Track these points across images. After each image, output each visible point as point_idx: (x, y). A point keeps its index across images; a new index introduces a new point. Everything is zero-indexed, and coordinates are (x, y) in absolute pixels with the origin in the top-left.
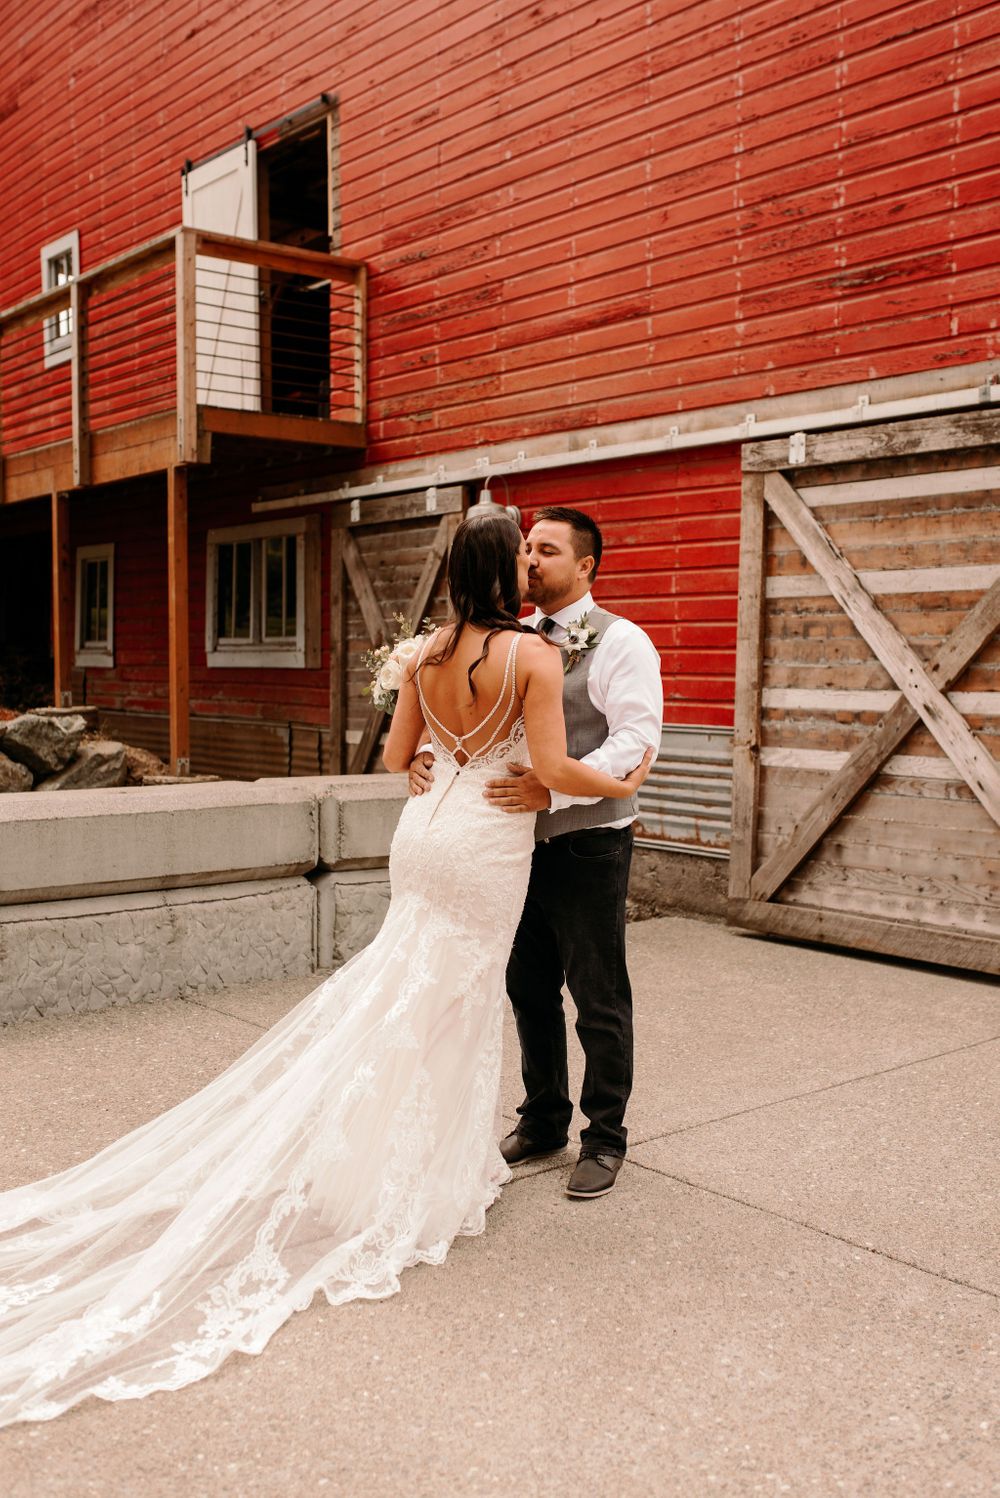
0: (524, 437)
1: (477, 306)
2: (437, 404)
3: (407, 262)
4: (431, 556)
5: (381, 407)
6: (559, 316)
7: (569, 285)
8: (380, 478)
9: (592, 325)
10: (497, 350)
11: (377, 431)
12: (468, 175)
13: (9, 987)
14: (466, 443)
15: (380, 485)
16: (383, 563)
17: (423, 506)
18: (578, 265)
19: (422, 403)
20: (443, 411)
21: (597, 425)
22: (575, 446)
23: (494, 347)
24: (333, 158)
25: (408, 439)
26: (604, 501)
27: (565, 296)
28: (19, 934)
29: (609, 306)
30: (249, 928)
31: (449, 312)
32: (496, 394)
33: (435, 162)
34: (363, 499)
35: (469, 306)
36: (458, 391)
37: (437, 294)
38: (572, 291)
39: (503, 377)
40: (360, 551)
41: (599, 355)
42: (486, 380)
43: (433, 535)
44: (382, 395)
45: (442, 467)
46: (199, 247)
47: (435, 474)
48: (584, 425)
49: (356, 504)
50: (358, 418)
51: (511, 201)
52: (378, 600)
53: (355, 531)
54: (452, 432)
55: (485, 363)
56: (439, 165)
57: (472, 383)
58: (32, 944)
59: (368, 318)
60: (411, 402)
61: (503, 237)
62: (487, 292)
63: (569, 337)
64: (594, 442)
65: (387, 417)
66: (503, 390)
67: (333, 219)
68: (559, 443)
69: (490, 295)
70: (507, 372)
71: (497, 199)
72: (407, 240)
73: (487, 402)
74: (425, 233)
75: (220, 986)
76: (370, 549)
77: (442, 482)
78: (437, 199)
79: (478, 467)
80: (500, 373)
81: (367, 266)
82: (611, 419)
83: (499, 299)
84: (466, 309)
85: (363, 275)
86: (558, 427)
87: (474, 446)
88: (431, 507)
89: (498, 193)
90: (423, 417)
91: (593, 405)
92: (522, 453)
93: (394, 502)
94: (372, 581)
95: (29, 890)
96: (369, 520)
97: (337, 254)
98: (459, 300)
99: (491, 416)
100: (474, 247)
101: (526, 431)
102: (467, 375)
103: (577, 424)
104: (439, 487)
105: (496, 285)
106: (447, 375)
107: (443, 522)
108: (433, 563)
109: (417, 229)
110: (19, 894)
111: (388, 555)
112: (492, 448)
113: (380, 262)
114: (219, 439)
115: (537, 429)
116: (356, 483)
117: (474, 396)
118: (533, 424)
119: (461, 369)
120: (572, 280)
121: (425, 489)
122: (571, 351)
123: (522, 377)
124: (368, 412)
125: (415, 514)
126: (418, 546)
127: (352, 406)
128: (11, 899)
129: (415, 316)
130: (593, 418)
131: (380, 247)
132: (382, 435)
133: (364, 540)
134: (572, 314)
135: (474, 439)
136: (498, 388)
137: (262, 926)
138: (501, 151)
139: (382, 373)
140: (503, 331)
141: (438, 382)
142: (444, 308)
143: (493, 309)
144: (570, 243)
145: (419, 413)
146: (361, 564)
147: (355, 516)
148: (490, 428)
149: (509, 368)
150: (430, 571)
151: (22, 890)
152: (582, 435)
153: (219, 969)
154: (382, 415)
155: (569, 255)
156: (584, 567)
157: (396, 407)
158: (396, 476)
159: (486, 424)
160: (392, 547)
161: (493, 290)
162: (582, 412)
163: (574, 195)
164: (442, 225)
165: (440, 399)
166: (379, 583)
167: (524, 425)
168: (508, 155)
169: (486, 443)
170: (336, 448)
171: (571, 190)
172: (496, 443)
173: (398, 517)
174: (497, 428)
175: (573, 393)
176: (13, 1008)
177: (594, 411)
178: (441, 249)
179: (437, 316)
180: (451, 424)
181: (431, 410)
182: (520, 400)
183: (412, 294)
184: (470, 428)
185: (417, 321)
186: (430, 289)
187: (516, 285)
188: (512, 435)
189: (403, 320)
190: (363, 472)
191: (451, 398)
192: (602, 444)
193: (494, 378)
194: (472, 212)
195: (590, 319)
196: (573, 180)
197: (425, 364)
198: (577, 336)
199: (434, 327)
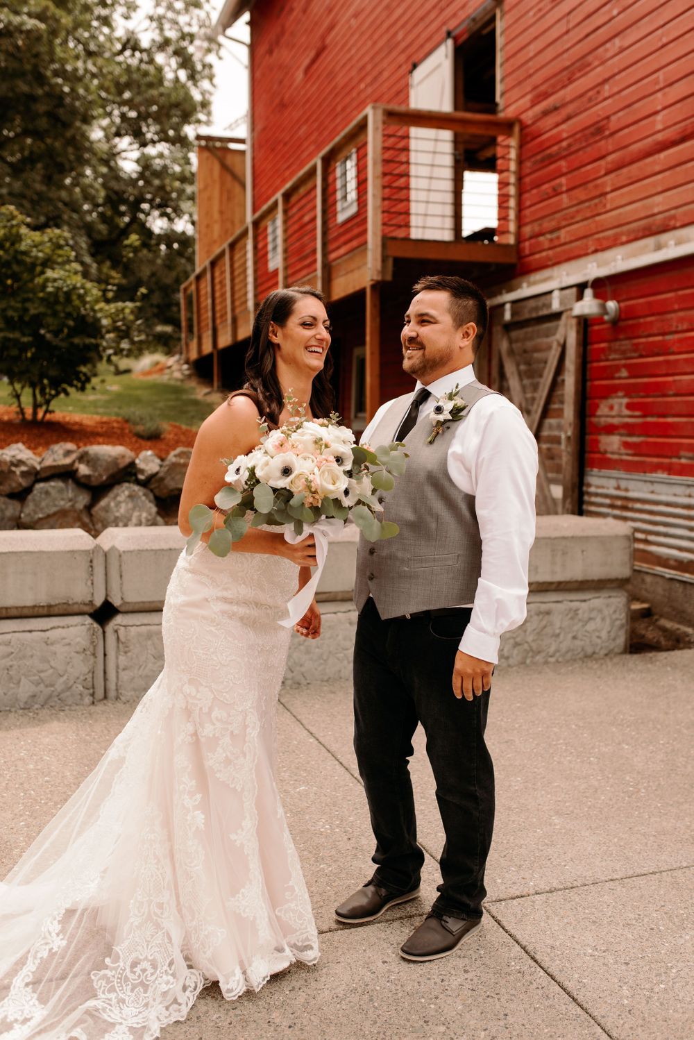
0: (623, 244)
1: (591, 141)
2: (564, 223)
3: (546, 113)
4: (555, 345)
5: (527, 230)
6: (650, 140)
7: (656, 113)
8: (525, 285)
9: (674, 143)
10: (606, 174)
11: (524, 248)
12: (587, 36)
13: (131, 674)
14: (582, 252)
15: (525, 291)
16: (525, 351)
17: (550, 305)
18: (664, 94)
19: (553, 224)
20: (568, 229)
21: (675, 228)
22: (659, 247)
23: (603, 172)
24: (500, 41)
25: (544, 254)
26: (681, 293)
27: (654, 123)
28: (139, 635)
29: (686, 126)
30: (330, 638)
31: (574, 148)
32: (603, 210)
33: (564, 30)
34: (514, 302)
35: (586, 141)
36: (578, 212)
37: (565, 135)
38: (659, 117)
39: (609, 196)
40: (511, 342)
41: (678, 169)
42: (596, 201)
43: (557, 328)
44: (527, 220)
45: (564, 273)
46: (385, 118)
47: (558, 280)
48: (665, 229)
49: (508, 306)
50: (511, 240)
51: (616, 50)
52: (521, 379)
53: (508, 327)
54: (573, 245)
55: (596, 187)
56: (567, 32)
57: (587, 204)
58: (149, 642)
59: (520, 161)
60: (548, 224)
61: (611, 81)
62: (598, 130)
63: (656, 157)
64: (672, 243)
65: (531, 238)
66: (609, 207)
67: (499, 88)
68: (646, 246)
69: (600, 130)
70: (613, 191)
71: (607, 50)
72: (546, 95)
73: (598, 218)
74: (558, 87)
75: (304, 682)
76: (517, 341)
77: (564, 285)
78: (566, 60)
79: (588, 271)
80: (607, 193)
81: (520, 122)
82: (686, 222)
83: (607, 133)
84: (584, 144)
85: (517, 129)
86: (647, 233)
87: (587, 254)
88: (556, 306)
89: (608, 45)
90: (554, 235)
91: (673, 212)
92: (619, 257)
93: (532, 303)
94: (518, 365)
95: (150, 602)
96: (517, 319)
97: (501, 115)
98: (579, 139)
99: (600, 229)
100: (590, 94)
101: (624, 239)
102: (583, 197)
103: (661, 229)
104: (562, 289)
105: (605, 122)
106: (570, 199)
107: (564, 317)
108: (557, 350)
109: (553, 86)
110: (141, 605)
111: (529, 345)
112: (600, 255)
113: (528, 117)
114: (398, 262)
115: (632, 237)
116: (510, 290)
117: (588, 215)
118: (629, 233)
119: (580, 194)
120: (659, 108)
121: (550, 292)
122: (657, 168)
123: (622, 195)
124: (518, 235)
125: (545, 312)
126: (547, 336)
127: (507, 232)
128: (137, 607)
129: (550, 156)
130: (672, 223)
131: (529, 105)
132: (527, 252)
133: (514, 334)
134: (659, 137)
135: (587, 249)
136: (605, 206)
137: (340, 637)
138: (611, 10)
139: (528, 203)
140: (610, 158)
141: (564, 206)
142: (569, 146)
143: (603, 142)
144: (658, 77)
145: (551, 232)
146: (511, 352)
147: (508, 316)
148: (598, 239)
149: (614, 187)
150: (554, 356)
151: (143, 602)
152: (664, 237)
153: (303, 669)
154: (527, 236)
155: (657, 87)
156: (467, 335)
157: (537, 229)
158: (535, 283)
159: (597, 236)
160: (531, 339)
161: (603, 126)
162: (665, 218)
163: (663, 35)
164: (569, 79)
165: (565, 219)
166: (523, 367)
167: (622, 234)
168: (615, 12)
169: (596, 251)
170: (498, 265)
171: (660, 32)
172: (603, 250)
173: (534, 315)
174: (604, 238)
175: (659, 203)
176: (135, 690)
177: (674, 217)
178: (568, 99)
179: (565, 153)
180: (573, 238)
181: (559, 229)
182: (620, 214)
183: (548, 139)
184: (584, 241)
185: (552, 159)
186: (560, 133)
187: (619, 119)
188: (614, 243)
189: (542, 160)
190: (515, 282)
191: (572, 218)
192: (678, 243)
193: (602, 198)
194: (589, 65)
195: (673, 138)
196: (662, 23)
197: (557, 193)
198: (662, 155)
199: (563, 163)
